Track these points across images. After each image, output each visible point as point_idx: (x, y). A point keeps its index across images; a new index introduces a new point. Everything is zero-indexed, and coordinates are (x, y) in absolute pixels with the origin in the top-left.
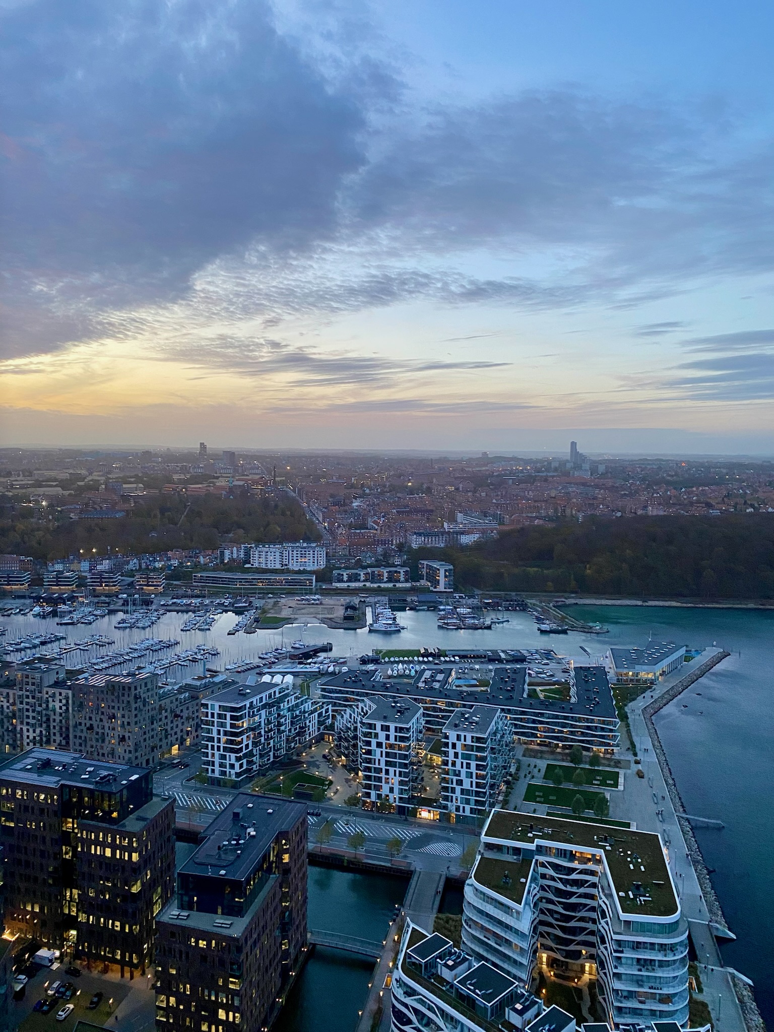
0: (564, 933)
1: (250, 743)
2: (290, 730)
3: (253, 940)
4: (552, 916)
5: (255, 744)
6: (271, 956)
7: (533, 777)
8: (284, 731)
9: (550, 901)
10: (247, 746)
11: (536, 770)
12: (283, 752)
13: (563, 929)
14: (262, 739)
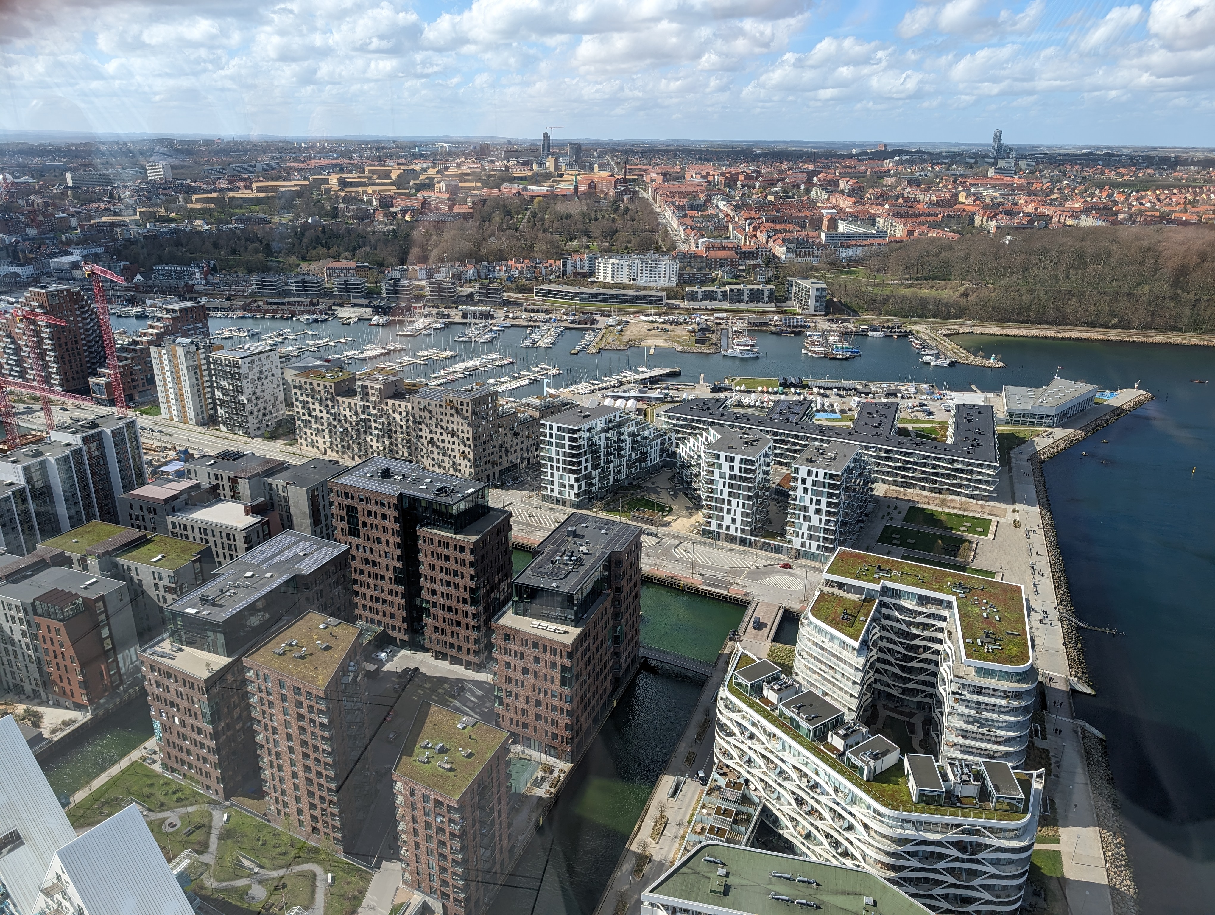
0: (903, 671)
1: (589, 465)
2: (630, 455)
3: (583, 648)
4: (892, 656)
5: (594, 467)
6: (602, 664)
7: (891, 519)
8: (623, 456)
9: (891, 641)
10: (586, 467)
11: (896, 512)
12: (623, 476)
13: (903, 668)
14: (602, 462)
